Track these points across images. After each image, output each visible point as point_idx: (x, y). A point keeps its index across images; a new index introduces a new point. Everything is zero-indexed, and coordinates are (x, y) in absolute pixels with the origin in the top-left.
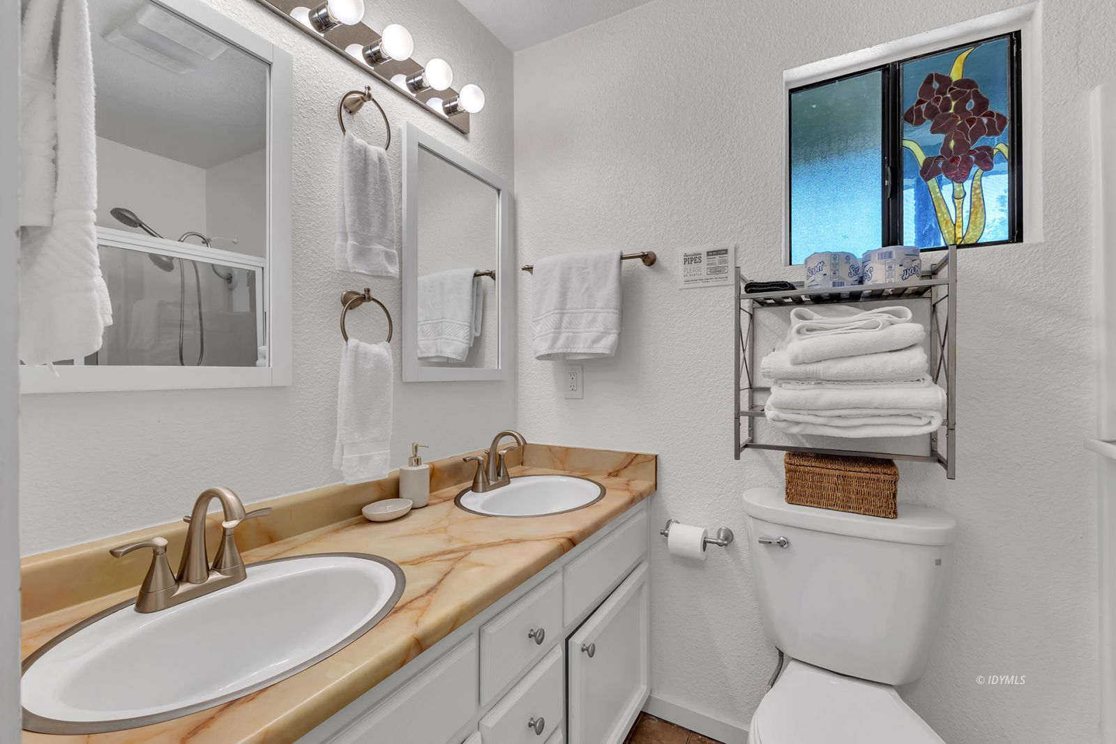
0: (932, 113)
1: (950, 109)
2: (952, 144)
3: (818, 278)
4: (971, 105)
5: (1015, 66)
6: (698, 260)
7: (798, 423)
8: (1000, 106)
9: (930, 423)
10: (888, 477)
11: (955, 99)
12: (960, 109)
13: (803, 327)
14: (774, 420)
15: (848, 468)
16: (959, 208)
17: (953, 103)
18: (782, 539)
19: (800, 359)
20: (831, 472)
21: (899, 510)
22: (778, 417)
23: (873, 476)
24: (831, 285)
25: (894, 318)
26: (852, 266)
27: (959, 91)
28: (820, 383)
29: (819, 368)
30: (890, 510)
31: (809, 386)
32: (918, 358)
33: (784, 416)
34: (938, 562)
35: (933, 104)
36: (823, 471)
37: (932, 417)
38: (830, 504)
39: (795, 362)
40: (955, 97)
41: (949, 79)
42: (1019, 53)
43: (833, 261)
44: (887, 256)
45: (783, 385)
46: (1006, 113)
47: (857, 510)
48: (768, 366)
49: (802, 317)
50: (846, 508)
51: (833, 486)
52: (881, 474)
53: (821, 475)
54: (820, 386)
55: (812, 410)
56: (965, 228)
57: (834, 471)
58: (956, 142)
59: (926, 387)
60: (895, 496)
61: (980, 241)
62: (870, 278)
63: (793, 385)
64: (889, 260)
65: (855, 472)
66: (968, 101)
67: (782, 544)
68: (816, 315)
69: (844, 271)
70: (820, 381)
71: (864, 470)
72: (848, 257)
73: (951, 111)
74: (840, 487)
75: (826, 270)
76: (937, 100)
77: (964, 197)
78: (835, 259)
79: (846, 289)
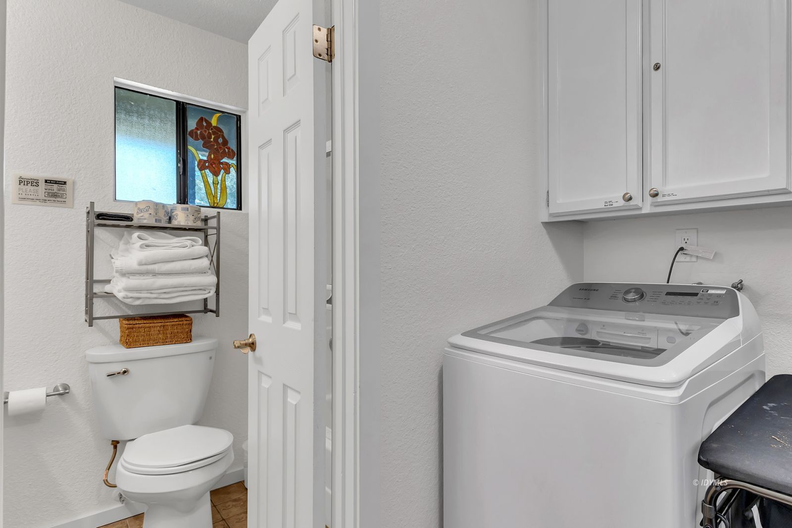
0: (203, 138)
1: (211, 138)
2: (212, 156)
3: (146, 215)
4: (220, 140)
5: (239, 131)
6: (35, 184)
7: (139, 298)
8: (233, 145)
9: (210, 292)
10: (187, 322)
11: (214, 135)
12: (216, 140)
13: (143, 244)
14: (124, 298)
15: (166, 321)
16: (216, 189)
17: (213, 136)
18: (123, 370)
19: (143, 263)
20: (156, 325)
21: (193, 339)
22: (127, 295)
23: (181, 323)
24: (154, 221)
25: (194, 243)
26: (166, 211)
27: (215, 132)
28: (155, 275)
29: (156, 267)
30: (188, 339)
31: (148, 277)
32: (205, 262)
33: (130, 295)
34: (211, 358)
35: (203, 132)
36: (151, 325)
37: (211, 289)
38: (156, 343)
39: (140, 264)
40: (214, 133)
41: (211, 124)
42: (240, 125)
43: (155, 207)
44: (186, 209)
45: (131, 277)
46: (235, 150)
47: (171, 343)
48: (120, 266)
49: (140, 238)
50: (164, 343)
51: (158, 332)
52: (184, 321)
53: (150, 327)
54: (154, 277)
55: (149, 290)
56: (218, 198)
57: (158, 324)
58: (214, 155)
59: (208, 276)
60: (191, 332)
61: (224, 207)
62: (176, 219)
63: (137, 277)
64: (187, 212)
65: (169, 323)
66: (219, 138)
67: (125, 372)
68: (150, 238)
69: (161, 214)
70: (155, 274)
71: (175, 320)
72: (164, 206)
73: (212, 140)
74: (161, 332)
75: (151, 211)
76: (205, 131)
77: (218, 184)
78: (156, 206)
79: (164, 224)
